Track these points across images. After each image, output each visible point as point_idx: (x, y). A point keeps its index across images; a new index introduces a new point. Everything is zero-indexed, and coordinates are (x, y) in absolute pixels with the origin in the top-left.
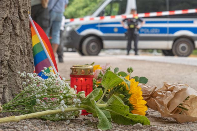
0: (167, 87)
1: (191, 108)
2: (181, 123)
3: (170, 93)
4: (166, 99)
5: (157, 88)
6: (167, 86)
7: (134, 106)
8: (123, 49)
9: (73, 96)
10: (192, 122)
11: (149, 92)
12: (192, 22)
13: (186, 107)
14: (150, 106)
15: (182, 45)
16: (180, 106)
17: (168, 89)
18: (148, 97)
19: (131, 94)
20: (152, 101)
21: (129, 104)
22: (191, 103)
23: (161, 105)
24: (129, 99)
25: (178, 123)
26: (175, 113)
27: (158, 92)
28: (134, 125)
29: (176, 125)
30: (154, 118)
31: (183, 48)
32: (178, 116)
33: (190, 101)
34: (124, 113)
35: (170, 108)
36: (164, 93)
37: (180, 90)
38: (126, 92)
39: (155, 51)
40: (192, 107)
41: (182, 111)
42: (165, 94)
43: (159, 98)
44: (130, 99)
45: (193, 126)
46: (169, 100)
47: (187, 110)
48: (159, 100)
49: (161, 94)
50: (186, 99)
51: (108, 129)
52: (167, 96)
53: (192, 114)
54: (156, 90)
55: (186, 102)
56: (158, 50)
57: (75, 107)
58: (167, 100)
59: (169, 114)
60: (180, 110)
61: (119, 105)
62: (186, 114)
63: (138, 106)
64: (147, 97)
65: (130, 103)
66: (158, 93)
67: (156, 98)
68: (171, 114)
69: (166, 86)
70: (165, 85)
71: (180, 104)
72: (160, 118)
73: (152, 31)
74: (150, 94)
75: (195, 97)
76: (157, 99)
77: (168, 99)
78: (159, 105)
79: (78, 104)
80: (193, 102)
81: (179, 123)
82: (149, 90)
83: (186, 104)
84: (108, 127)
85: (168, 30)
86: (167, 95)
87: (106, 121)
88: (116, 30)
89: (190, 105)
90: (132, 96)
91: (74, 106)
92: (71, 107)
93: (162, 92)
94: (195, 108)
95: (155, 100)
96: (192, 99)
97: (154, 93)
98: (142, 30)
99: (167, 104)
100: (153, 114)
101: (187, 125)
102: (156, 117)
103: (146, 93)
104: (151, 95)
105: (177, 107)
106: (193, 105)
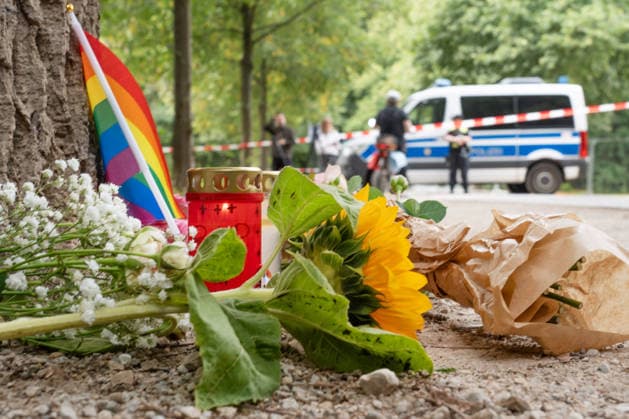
0: (502, 227)
1: (589, 299)
2: (556, 357)
3: (511, 246)
4: (499, 268)
5: (470, 232)
6: (504, 223)
7: (380, 294)
8: (442, 184)
9: (143, 260)
10: (596, 352)
11: (446, 245)
12: (558, 135)
13: (573, 294)
14: (449, 293)
15: (543, 175)
16: (552, 291)
17: (506, 233)
18: (442, 263)
19: (369, 253)
20: (455, 275)
21: (361, 288)
22: (591, 281)
23: (484, 287)
24: (364, 269)
25: (544, 356)
26: (531, 321)
27: (474, 243)
28: (365, 377)
29: (540, 366)
30: (461, 334)
31: (545, 181)
32: (544, 329)
33: (585, 273)
34: (334, 324)
35: (513, 300)
36: (494, 247)
37: (552, 232)
38: (352, 244)
39: (496, 187)
40: (594, 293)
41: (559, 312)
42: (497, 248)
43: (475, 266)
44: (368, 270)
45: (606, 372)
46: (510, 272)
47: (576, 305)
48: (477, 271)
49: (481, 249)
50: (575, 268)
51: (243, 399)
52: (502, 258)
53: (595, 318)
54: (467, 238)
55: (571, 279)
56: (502, 185)
57: (149, 302)
58: (502, 271)
59: (511, 322)
60: (552, 306)
61: (313, 292)
62: (575, 321)
63: (396, 296)
64: (439, 260)
65: (365, 283)
66: (474, 248)
67: (465, 265)
68: (518, 325)
69: (498, 223)
70: (496, 220)
71: (552, 287)
72: (480, 332)
73: (491, 151)
74: (448, 251)
75: (604, 257)
76: (469, 270)
77: (506, 266)
78: (475, 290)
79: (160, 291)
80: (597, 277)
81: (551, 355)
82: (445, 240)
83: (571, 286)
84: (249, 392)
85: (517, 151)
86: (501, 252)
87: (238, 364)
88: (427, 152)
89: (586, 288)
90: (372, 257)
91: (143, 297)
92: (134, 303)
93: (485, 244)
94: (604, 300)
95: (463, 271)
96: (595, 266)
97: (460, 249)
98: (473, 151)
99: (501, 287)
100: (461, 314)
101: (580, 364)
102: (469, 330)
103: (434, 250)
104: (449, 254)
105: (543, 295)
106: (599, 289)
